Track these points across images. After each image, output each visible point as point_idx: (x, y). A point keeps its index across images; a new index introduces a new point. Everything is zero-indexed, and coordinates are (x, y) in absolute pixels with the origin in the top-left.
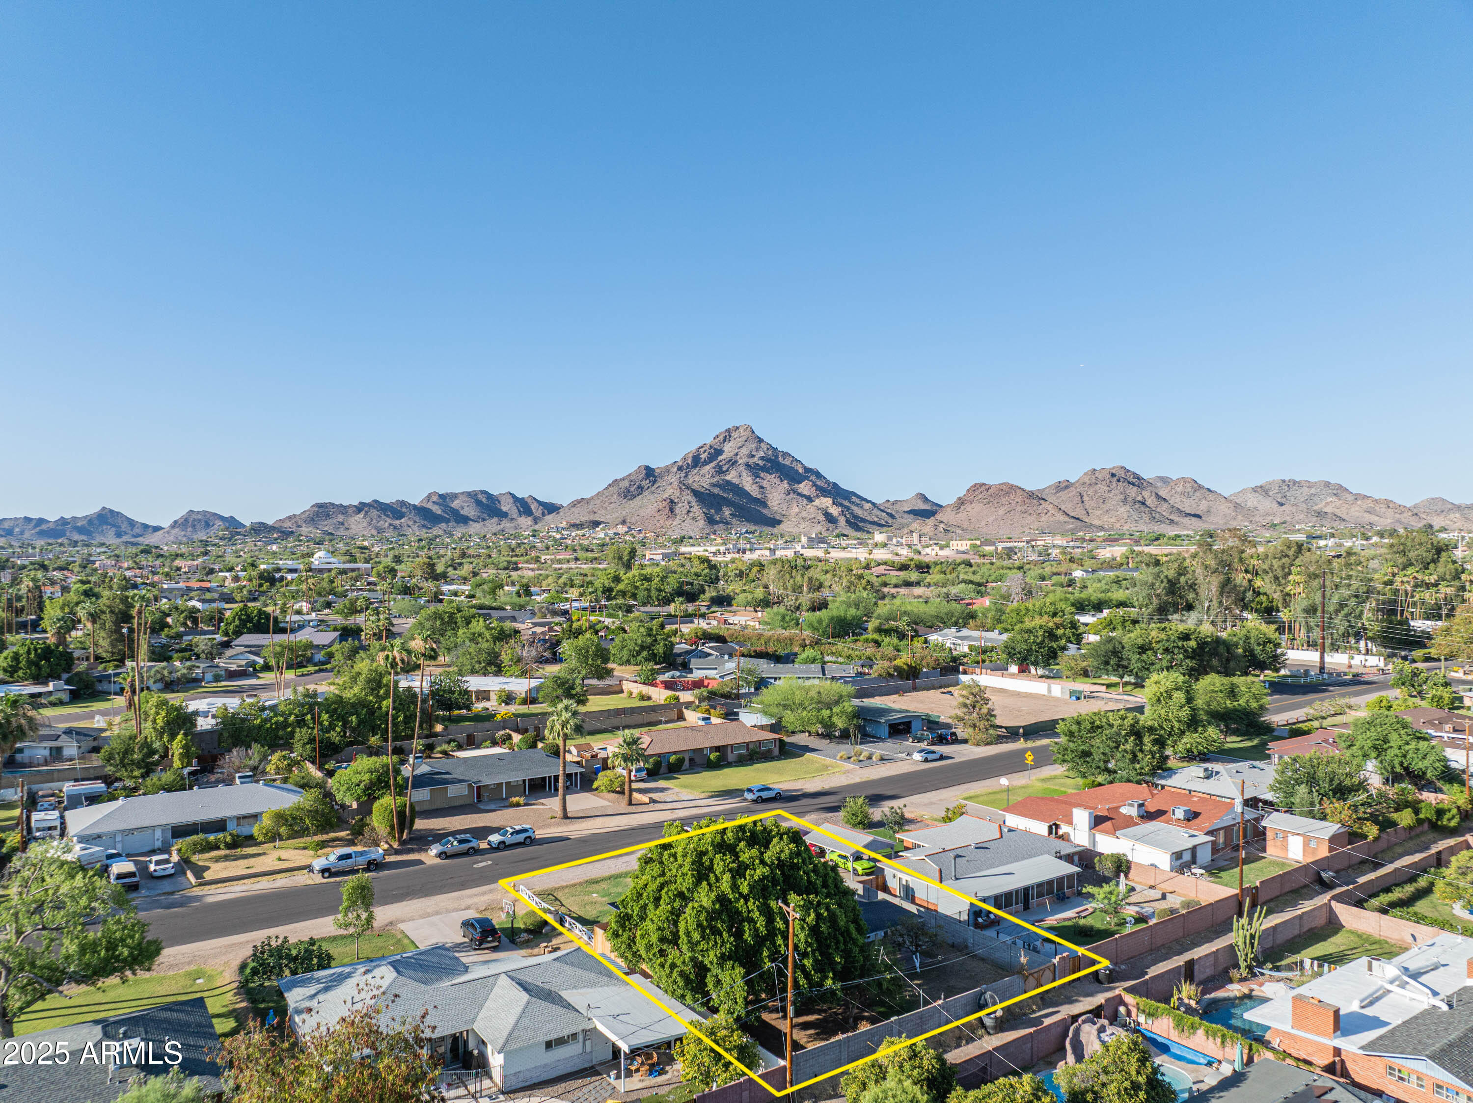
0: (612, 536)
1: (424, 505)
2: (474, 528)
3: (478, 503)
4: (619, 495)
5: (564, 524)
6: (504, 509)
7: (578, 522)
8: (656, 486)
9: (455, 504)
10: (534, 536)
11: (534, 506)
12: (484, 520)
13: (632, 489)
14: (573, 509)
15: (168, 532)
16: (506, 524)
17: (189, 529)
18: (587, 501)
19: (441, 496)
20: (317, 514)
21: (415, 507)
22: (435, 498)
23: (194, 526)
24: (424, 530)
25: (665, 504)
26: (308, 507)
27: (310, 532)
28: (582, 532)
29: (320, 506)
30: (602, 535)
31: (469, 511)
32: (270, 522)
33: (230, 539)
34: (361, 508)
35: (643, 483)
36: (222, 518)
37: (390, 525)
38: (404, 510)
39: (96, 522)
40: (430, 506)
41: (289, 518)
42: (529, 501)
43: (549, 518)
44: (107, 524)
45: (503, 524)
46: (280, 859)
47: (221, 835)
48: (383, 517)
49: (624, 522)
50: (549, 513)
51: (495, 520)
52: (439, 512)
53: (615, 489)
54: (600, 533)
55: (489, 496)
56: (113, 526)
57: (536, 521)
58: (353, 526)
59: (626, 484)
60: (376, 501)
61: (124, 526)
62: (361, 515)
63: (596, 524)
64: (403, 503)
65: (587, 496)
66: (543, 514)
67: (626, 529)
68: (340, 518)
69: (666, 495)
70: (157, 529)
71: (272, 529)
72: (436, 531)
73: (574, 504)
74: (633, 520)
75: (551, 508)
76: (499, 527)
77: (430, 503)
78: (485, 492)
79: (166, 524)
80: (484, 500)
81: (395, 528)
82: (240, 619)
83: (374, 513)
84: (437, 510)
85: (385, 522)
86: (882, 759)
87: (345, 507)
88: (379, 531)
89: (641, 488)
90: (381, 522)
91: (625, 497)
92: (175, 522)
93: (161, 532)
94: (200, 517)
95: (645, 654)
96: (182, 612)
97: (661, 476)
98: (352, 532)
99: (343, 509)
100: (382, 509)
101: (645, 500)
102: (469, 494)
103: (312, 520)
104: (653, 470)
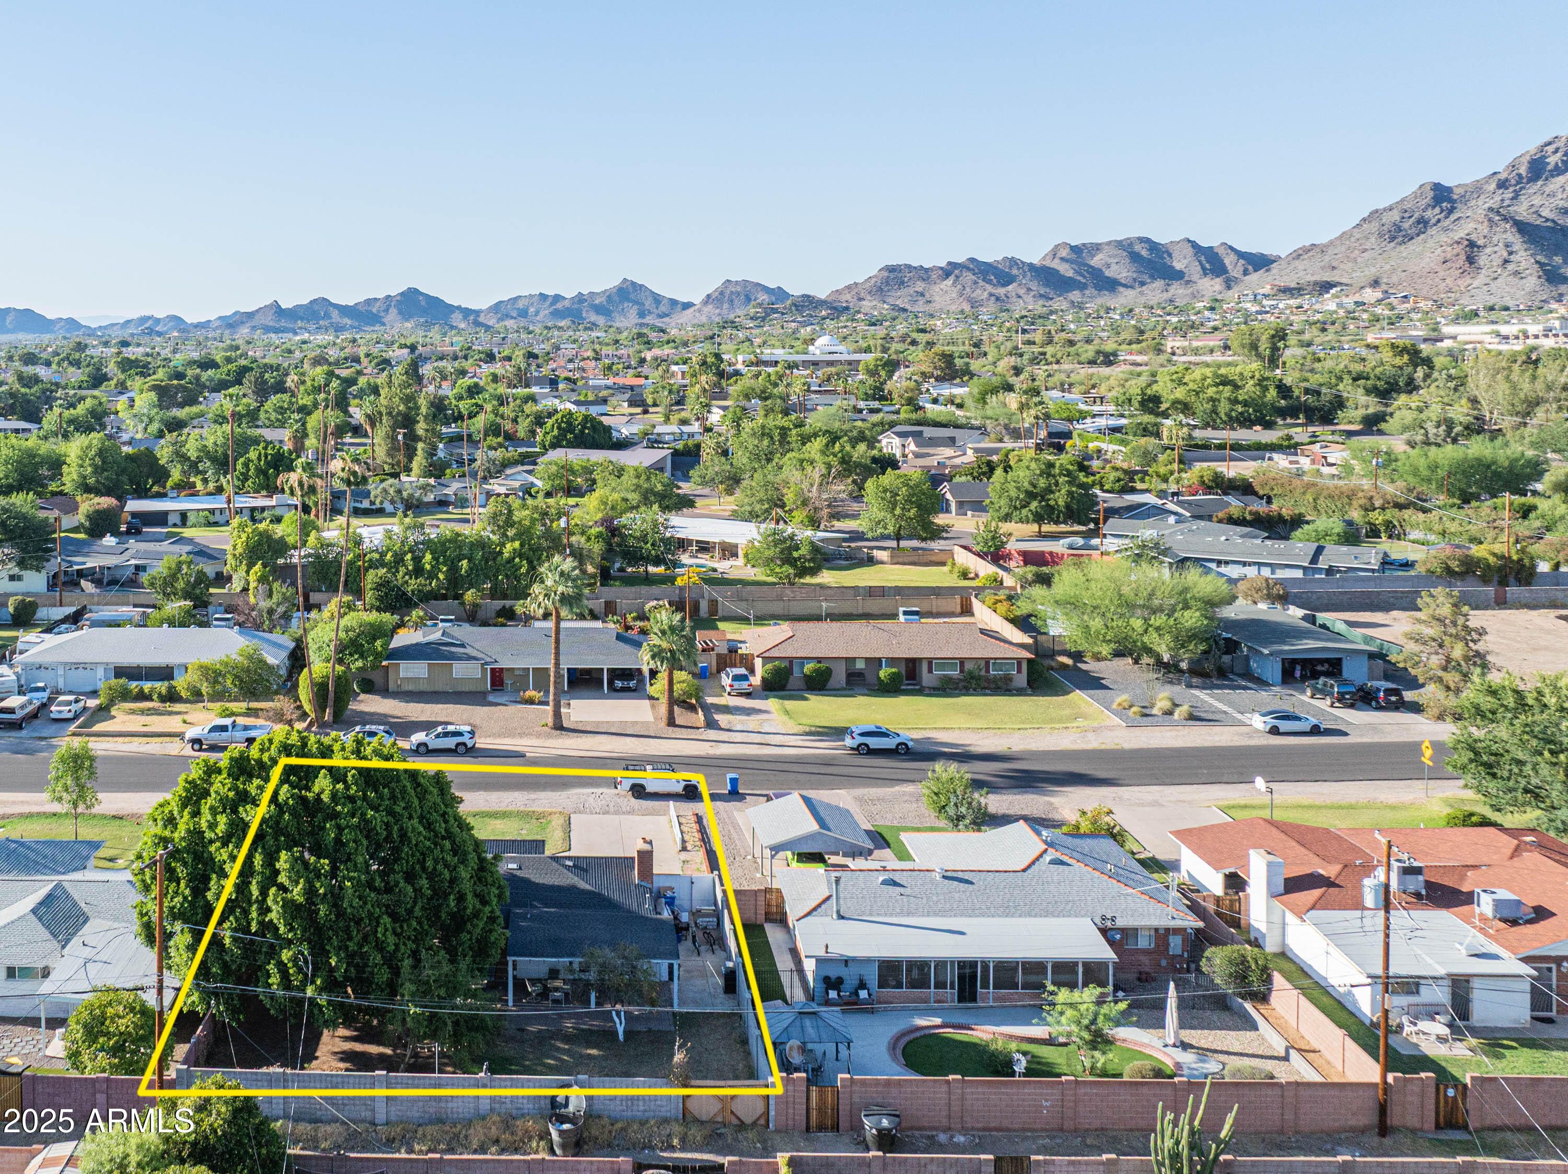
0: (1351, 307)
1: (1048, 263)
2: (1126, 298)
3: (1135, 257)
4: (1381, 235)
5: (1267, 289)
6: (1178, 266)
7: (1293, 285)
8: (1453, 217)
9: (1097, 261)
10: (1212, 309)
11: (1229, 260)
12: (1143, 284)
13: (1406, 225)
14: (1297, 263)
15: (699, 311)
16: (1178, 290)
17: (726, 306)
18: (1322, 249)
19: (1075, 249)
20: (887, 282)
21: (1031, 266)
22: (1064, 253)
23: (731, 301)
24: (1041, 302)
25: (1458, 249)
26: (874, 272)
27: (874, 307)
28: (1298, 301)
29: (891, 269)
30: (1332, 306)
31: (1120, 270)
32: (822, 295)
33: (763, 319)
34: (949, 270)
35: (1429, 213)
36: (766, 289)
37: (991, 295)
38: (1015, 271)
39: (616, 299)
40: (1056, 265)
41: (849, 287)
42: (1221, 251)
43: (1254, 277)
44: (628, 300)
45: (1172, 290)
46: (185, 722)
47: (158, 685)
48: (981, 283)
49: (1375, 283)
50: (1256, 271)
51: (1159, 283)
52: (1070, 274)
53: (1374, 226)
54: (1329, 303)
55: (1153, 246)
56: (636, 302)
57: (1229, 284)
58: (937, 298)
59: (1395, 216)
60: (972, 260)
61: (649, 303)
62: (950, 281)
63: (1326, 287)
64: (1013, 262)
65: (1322, 240)
66: (1246, 273)
67: (1379, 295)
68: (920, 286)
69: (1460, 234)
70: (687, 306)
71: (821, 303)
72: (1059, 303)
73: (1297, 255)
74: (1395, 279)
75: (1260, 262)
76: (1166, 296)
77: (1057, 261)
78: (1147, 241)
79: (697, 299)
80: (1144, 253)
81: (998, 299)
82: (559, 428)
83: (969, 277)
84: (1066, 270)
85: (983, 292)
86: (1192, 717)
87: (927, 270)
88: (975, 304)
89: (1423, 224)
90: (978, 292)
91: (1392, 239)
92: (709, 296)
93: (691, 310)
94: (739, 289)
95: (1034, 505)
96: (528, 416)
97: (1464, 200)
98: (936, 306)
99: (924, 273)
100: (981, 272)
101: (1431, 243)
102: (1119, 244)
103: (880, 289)
104: (1449, 190)
